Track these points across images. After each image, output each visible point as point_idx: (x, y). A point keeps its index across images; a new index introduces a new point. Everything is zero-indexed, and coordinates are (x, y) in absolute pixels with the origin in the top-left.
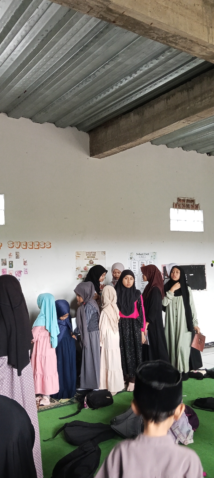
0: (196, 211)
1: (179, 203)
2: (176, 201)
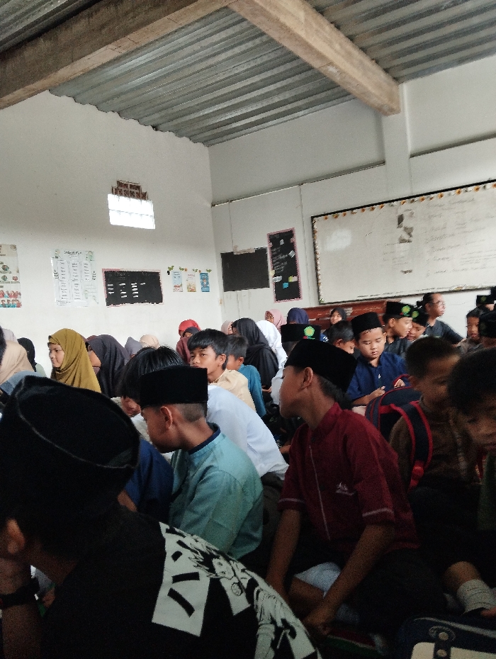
0: (143, 201)
1: (120, 188)
2: (115, 185)
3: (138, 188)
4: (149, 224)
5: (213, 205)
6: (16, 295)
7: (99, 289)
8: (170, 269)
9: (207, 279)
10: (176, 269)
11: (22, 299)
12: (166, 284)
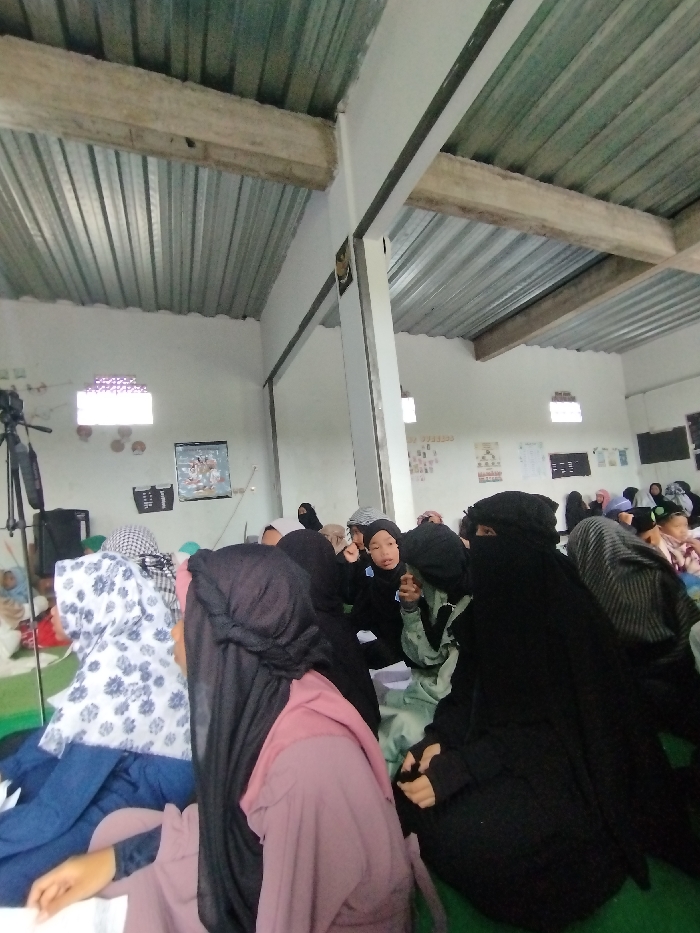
0: (573, 403)
1: (556, 396)
2: (553, 395)
3: (569, 394)
4: (579, 419)
5: (626, 397)
6: (499, 474)
7: (547, 467)
8: (595, 449)
9: (625, 455)
10: (600, 449)
11: (503, 476)
12: (593, 461)
